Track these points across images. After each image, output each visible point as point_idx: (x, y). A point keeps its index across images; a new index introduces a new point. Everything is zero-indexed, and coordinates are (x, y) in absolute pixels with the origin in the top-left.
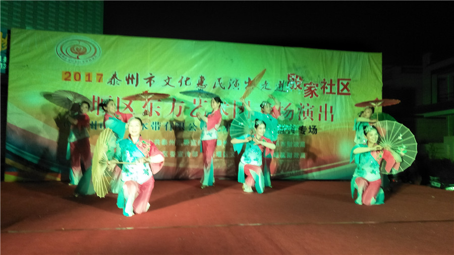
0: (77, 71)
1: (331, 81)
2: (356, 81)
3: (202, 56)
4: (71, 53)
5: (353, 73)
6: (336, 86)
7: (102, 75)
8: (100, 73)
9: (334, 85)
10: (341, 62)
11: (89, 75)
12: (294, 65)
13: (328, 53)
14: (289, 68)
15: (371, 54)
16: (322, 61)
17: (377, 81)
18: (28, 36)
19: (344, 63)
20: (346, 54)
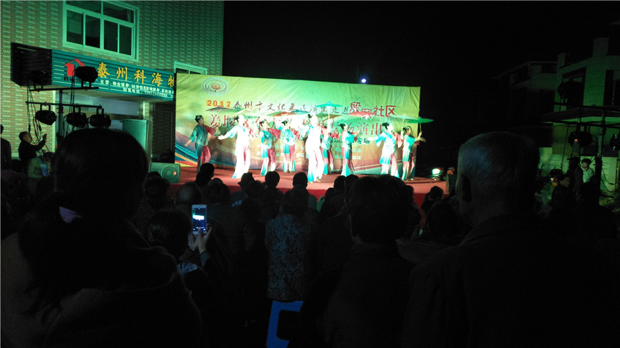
0: (215, 100)
1: (382, 107)
2: (400, 107)
3: (293, 90)
4: (211, 89)
5: (398, 102)
7: (230, 102)
9: (384, 110)
10: (389, 94)
11: (222, 102)
13: (380, 87)
14: (352, 98)
15: (412, 88)
17: (415, 108)
18: (186, 78)
19: (392, 95)
20: (393, 88)
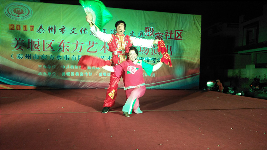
0: (18, 24)
1: (171, 31)
2: (186, 31)
5: (184, 27)
6: (174, 34)
7: (33, 27)
8: (32, 25)
9: (173, 34)
10: (177, 20)
11: (25, 27)
12: (149, 21)
13: (170, 14)
14: (146, 23)
15: (195, 16)
16: (166, 19)
17: (198, 32)
19: (179, 21)
20: (180, 15)
